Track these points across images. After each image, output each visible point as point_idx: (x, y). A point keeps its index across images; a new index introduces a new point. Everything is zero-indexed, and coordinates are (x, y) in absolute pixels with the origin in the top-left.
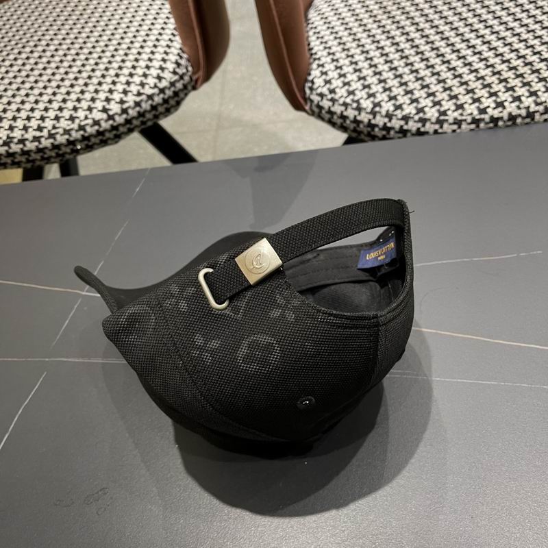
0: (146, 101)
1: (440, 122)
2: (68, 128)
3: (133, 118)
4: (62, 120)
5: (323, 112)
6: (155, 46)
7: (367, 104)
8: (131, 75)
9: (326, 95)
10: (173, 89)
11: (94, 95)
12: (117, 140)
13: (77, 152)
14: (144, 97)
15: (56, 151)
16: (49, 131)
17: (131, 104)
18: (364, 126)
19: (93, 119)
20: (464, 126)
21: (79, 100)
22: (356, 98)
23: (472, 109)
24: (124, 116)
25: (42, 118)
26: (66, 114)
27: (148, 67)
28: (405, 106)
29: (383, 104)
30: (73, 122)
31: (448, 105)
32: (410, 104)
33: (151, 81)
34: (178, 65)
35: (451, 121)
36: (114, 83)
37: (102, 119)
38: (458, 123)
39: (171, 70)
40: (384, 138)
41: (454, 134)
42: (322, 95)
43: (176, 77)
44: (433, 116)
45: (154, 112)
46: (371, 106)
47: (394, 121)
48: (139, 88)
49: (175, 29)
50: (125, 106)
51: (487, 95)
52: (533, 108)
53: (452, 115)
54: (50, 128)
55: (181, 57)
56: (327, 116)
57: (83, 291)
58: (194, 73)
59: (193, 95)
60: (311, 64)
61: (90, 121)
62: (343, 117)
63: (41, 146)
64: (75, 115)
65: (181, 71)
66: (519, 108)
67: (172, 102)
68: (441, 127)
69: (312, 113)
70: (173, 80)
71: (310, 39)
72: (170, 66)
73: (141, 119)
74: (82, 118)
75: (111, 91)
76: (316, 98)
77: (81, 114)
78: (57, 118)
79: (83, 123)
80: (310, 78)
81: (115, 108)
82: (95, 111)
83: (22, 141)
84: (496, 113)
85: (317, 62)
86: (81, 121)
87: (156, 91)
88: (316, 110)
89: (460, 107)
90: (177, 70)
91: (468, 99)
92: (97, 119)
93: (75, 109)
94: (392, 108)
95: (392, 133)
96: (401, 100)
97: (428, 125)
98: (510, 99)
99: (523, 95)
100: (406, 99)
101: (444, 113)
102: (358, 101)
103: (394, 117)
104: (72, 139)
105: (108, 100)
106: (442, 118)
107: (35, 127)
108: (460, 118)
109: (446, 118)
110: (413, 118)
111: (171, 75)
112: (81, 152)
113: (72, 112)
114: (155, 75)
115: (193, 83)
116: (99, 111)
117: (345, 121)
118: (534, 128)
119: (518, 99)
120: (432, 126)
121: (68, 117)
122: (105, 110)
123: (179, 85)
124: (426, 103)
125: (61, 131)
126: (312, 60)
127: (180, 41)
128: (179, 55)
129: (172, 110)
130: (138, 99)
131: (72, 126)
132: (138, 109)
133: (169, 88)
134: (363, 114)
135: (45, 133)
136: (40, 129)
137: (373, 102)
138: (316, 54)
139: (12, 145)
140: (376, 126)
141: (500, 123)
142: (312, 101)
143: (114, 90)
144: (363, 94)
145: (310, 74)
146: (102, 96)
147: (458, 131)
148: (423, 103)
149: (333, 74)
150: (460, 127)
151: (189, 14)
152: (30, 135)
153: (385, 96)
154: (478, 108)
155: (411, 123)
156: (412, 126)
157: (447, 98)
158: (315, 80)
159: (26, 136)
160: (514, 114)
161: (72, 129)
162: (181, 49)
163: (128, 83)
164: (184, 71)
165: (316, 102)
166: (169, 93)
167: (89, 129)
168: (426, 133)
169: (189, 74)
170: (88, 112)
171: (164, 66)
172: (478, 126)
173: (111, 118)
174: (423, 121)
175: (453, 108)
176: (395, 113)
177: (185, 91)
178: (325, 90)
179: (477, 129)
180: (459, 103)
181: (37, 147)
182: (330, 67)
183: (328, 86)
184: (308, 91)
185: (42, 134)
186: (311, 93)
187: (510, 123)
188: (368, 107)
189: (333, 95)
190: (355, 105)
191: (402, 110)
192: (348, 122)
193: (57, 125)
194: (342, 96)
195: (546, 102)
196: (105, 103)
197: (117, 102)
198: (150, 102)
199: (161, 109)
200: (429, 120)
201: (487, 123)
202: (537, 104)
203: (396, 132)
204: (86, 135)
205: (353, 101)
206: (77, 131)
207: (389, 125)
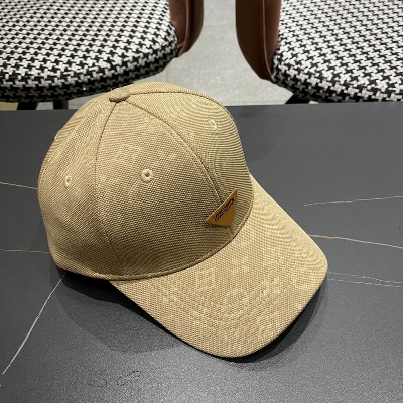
1: (389, 93)
2: (78, 71)
3: (131, 70)
4: (74, 64)
5: (289, 79)
6: (150, 18)
7: (328, 75)
8: (131, 37)
9: (294, 66)
10: (163, 52)
11: (101, 48)
13: (82, 93)
14: (141, 55)
15: (65, 90)
16: (62, 72)
17: (131, 59)
18: (324, 92)
19: (99, 67)
21: (87, 51)
22: (318, 69)
24: (124, 68)
25: (57, 62)
26: (77, 60)
27: (145, 32)
28: (359, 78)
29: (341, 75)
30: (83, 68)
31: (396, 79)
32: (363, 77)
33: (147, 43)
34: (169, 34)
35: (398, 91)
36: (117, 41)
37: (106, 68)
39: (163, 37)
40: (339, 101)
41: (399, 102)
42: (289, 66)
43: (167, 43)
44: (383, 87)
45: (146, 69)
46: (331, 76)
47: (350, 89)
48: (138, 47)
50: (125, 60)
53: (399, 87)
54: (63, 70)
55: (171, 29)
56: (291, 83)
58: (179, 43)
59: (174, 60)
60: (279, 42)
61: (96, 68)
62: (306, 84)
63: (53, 84)
64: (84, 62)
65: (170, 39)
67: (161, 63)
68: (389, 96)
69: (277, 81)
70: (164, 45)
72: (163, 34)
74: (90, 65)
75: (114, 47)
76: (283, 68)
77: (90, 62)
78: (69, 63)
79: (90, 69)
80: (279, 52)
81: (117, 60)
82: (101, 60)
83: (38, 78)
85: (284, 40)
86: (89, 67)
87: (151, 51)
88: (281, 77)
90: (167, 37)
92: (102, 67)
93: (85, 57)
94: (349, 79)
95: (347, 98)
96: (356, 73)
97: (378, 93)
100: (361, 73)
101: (392, 85)
102: (320, 72)
103: (351, 86)
104: (80, 81)
105: (112, 53)
106: (390, 89)
107: (50, 68)
109: (394, 89)
110: (366, 87)
111: (163, 41)
112: (85, 94)
113: (82, 60)
114: (151, 39)
115: (176, 51)
116: (104, 61)
117: (307, 87)
120: (382, 95)
121: (78, 63)
122: (109, 61)
123: (168, 50)
124: (377, 76)
125: (72, 73)
126: (279, 39)
127: (169, 17)
129: (160, 69)
130: (136, 56)
131: (81, 71)
132: (135, 63)
133: (161, 51)
134: (324, 82)
135: (58, 74)
136: (54, 70)
137: (332, 73)
138: (282, 34)
139: (29, 81)
140: (335, 92)
142: (278, 70)
143: (118, 46)
144: (325, 66)
145: (279, 49)
146: (107, 49)
148: (374, 76)
149: (299, 50)
152: (46, 74)
153: (342, 69)
155: (364, 91)
156: (365, 94)
157: (394, 74)
158: (284, 54)
159: (42, 74)
161: (81, 73)
162: (170, 22)
163: (129, 42)
164: (172, 39)
165: (283, 71)
166: (160, 54)
167: (94, 74)
168: (377, 100)
169: (175, 42)
170: (95, 61)
171: (158, 33)
173: (113, 67)
174: (375, 90)
175: (400, 82)
176: (352, 83)
177: (171, 56)
178: (292, 62)
181: (50, 84)
182: (295, 45)
183: (295, 58)
184: (276, 62)
185: (56, 74)
186: (279, 64)
188: (328, 77)
189: (299, 66)
190: (317, 75)
191: (358, 80)
192: (310, 88)
193: (69, 69)
194: (307, 67)
196: (110, 56)
197: (119, 56)
198: (145, 60)
199: (152, 67)
200: (380, 90)
203: (351, 98)
204: (92, 79)
205: (316, 71)
206: (85, 75)
207: (345, 91)
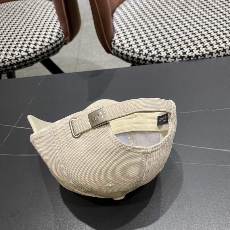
0: (45, 48)
1: (167, 58)
2: (10, 58)
3: (39, 55)
4: (8, 55)
5: (119, 53)
6: (49, 26)
7: (137, 50)
8: (38, 37)
9: (120, 47)
10: (56, 44)
11: (22, 45)
12: (32, 64)
13: (15, 69)
14: (43, 47)
15: (5, 68)
16: (2, 60)
17: (38, 49)
18: (136, 59)
19: (22, 55)
20: (177, 59)
21: (15, 47)
22: (132, 48)
23: (180, 53)
24: (35, 54)
26: (10, 53)
27: (46, 34)
28: (152, 51)
29: (143, 50)
30: (13, 56)
31: (170, 51)
32: (155, 50)
33: (47, 40)
34: (59, 34)
35: (171, 57)
36: (31, 40)
37: (25, 55)
38: (174, 58)
39: (56, 36)
40: (144, 64)
41: (173, 63)
42: (118, 47)
43: (58, 39)
44: (164, 55)
45: (48, 53)
46: (139, 51)
47: (148, 57)
48: (42, 43)
49: (58, 19)
50: (35, 50)
51: (186, 47)
52: (205, 52)
53: (172, 55)
54: (3, 58)
55: (60, 31)
56: (120, 55)
57: (14, 126)
58: (65, 37)
59: (65, 47)
60: (114, 34)
61: (20, 56)
62: (127, 56)
64: (14, 53)
65: (59, 36)
66: (199, 52)
67: (56, 49)
68: (168, 60)
69: (114, 54)
70: (56, 40)
71: (114, 24)
72: (55, 34)
73: (42, 56)
74: (17, 54)
75: (29, 44)
76: (116, 48)
77: (16, 53)
78: (6, 54)
79: (17, 57)
80: (114, 40)
81: (31, 51)
82: (22, 52)
84: (190, 54)
85: (116, 33)
86: (16, 56)
87: (49, 44)
88: (116, 53)
89: (175, 52)
91: (178, 48)
92: (23, 55)
93: (14, 51)
94: (147, 52)
95: (147, 62)
96: (151, 49)
97: (162, 59)
98: (196, 49)
99: (201, 47)
100: (153, 48)
101: (169, 54)
102: (133, 49)
104: (12, 63)
105: (28, 47)
106: (168, 56)
108: (175, 56)
109: (169, 56)
110: (156, 56)
111: (55, 38)
112: (16, 69)
113: (13, 52)
114: (49, 38)
115: (65, 42)
116: (24, 52)
117: (128, 57)
118: (205, 61)
119: (199, 49)
120: (164, 59)
121: (10, 54)
122: (26, 51)
123: (59, 42)
124: (161, 50)
125: (7, 60)
126: (114, 33)
127: (60, 24)
128: (59, 30)
129: (56, 52)
130: (41, 47)
131: (12, 58)
132: (41, 51)
133: (54, 43)
134: (135, 54)
137: (139, 49)
138: (116, 30)
140: (141, 59)
141: (192, 58)
142: (114, 49)
143: (31, 43)
144: (136, 46)
145: (113, 38)
146: (26, 45)
147: (175, 61)
148: (160, 50)
149: (123, 38)
150: (175, 60)
151: (63, 12)
154: (183, 52)
156: (156, 59)
157: (170, 48)
158: (116, 41)
160: (197, 55)
161: (12, 59)
162: (60, 27)
163: (37, 41)
164: (61, 36)
165: (116, 49)
166: (54, 45)
167: (19, 59)
168: (161, 62)
169: (63, 38)
170: (19, 52)
171: (52, 34)
172: (182, 60)
173: (29, 55)
174: (160, 57)
175: (172, 52)
176: (149, 54)
177: (61, 45)
178: (120, 45)
179: (182, 61)
180: (175, 50)
182: (122, 35)
183: (121, 43)
184: (113, 45)
186: (114, 46)
187: (195, 58)
188: (137, 51)
189: (123, 47)
190: (132, 51)
192: (129, 58)
193: (6, 57)
194: (127, 47)
195: (210, 50)
196: (27, 49)
197: (32, 48)
198: (46, 49)
199: (51, 52)
200: (163, 57)
201: (186, 58)
202: (207, 51)
203: (149, 62)
204: (18, 62)
205: (131, 49)
206: (14, 60)
207: (146, 59)
